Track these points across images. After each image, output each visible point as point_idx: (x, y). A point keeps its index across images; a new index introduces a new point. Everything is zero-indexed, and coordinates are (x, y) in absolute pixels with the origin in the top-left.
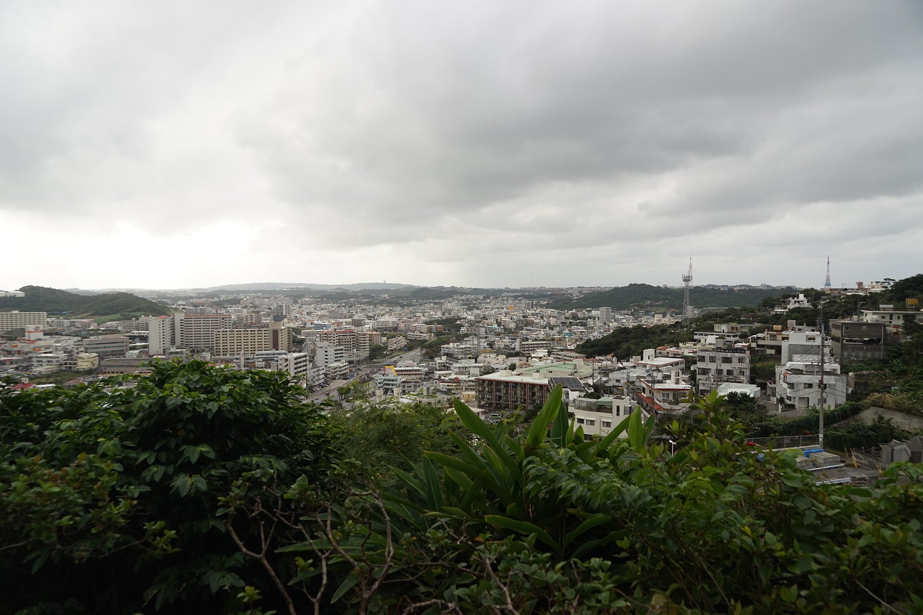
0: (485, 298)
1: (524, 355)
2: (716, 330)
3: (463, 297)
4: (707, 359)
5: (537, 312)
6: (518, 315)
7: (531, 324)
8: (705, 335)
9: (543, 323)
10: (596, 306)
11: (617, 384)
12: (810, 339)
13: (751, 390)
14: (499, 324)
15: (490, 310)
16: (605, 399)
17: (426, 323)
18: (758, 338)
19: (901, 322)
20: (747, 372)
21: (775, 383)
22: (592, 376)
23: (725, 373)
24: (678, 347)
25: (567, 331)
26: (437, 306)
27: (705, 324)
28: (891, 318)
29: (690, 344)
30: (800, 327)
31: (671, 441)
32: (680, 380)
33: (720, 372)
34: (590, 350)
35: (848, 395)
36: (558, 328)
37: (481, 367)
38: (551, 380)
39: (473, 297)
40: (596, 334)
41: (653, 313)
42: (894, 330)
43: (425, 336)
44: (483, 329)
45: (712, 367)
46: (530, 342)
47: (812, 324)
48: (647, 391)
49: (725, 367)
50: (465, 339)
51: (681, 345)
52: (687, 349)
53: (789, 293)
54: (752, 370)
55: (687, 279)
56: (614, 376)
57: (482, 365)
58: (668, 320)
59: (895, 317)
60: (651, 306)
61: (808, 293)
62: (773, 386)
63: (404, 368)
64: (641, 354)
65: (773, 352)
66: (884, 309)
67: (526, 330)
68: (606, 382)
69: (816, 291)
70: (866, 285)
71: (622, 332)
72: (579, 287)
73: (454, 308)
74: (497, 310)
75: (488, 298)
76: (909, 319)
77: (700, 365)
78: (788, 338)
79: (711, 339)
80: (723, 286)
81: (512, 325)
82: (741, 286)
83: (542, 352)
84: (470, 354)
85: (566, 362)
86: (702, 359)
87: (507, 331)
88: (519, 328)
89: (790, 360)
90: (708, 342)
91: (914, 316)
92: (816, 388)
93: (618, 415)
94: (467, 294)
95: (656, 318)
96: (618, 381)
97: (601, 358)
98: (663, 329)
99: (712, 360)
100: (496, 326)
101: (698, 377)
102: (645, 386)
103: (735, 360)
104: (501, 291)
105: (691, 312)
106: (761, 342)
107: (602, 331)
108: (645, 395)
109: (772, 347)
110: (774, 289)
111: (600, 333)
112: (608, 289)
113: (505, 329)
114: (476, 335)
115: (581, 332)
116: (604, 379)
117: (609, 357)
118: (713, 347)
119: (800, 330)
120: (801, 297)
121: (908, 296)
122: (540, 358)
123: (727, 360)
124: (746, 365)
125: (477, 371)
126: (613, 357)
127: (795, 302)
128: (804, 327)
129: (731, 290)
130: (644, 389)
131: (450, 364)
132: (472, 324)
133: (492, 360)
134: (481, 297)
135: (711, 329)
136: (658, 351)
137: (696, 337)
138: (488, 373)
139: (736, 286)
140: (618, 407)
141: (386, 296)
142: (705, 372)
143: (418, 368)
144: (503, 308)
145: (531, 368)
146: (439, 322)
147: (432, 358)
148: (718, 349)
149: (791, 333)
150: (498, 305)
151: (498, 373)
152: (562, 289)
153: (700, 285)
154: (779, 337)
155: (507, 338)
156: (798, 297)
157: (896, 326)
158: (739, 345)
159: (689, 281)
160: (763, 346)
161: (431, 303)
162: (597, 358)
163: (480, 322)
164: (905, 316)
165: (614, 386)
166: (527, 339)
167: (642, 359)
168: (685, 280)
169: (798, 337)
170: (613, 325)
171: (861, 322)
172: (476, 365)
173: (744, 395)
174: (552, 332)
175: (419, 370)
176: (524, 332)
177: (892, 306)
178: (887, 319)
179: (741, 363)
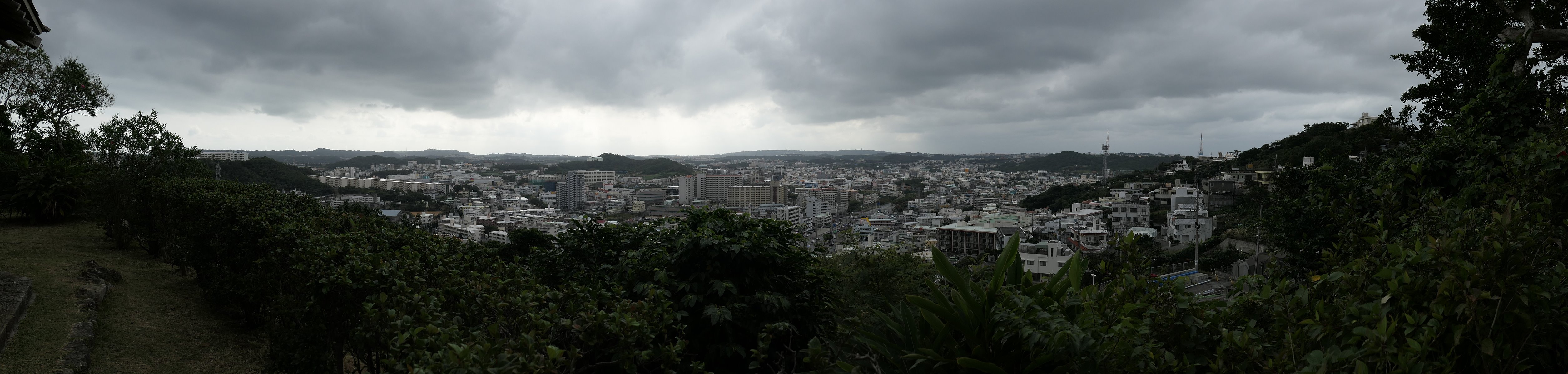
0: (945, 162)
1: (976, 209)
2: (1126, 187)
3: (927, 162)
4: (1120, 210)
5: (988, 174)
6: (972, 176)
7: (983, 183)
8: (1118, 191)
9: (992, 183)
10: (1035, 169)
11: (1051, 231)
12: (1189, 193)
13: (1150, 232)
14: (957, 184)
15: (949, 172)
16: (1042, 243)
17: (896, 183)
18: (1155, 193)
19: (1244, 180)
20: (1148, 219)
21: (1166, 226)
22: (1032, 225)
23: (1132, 220)
24: (1098, 200)
25: (1012, 189)
26: (905, 169)
27: (1118, 183)
28: (1238, 178)
29: (1107, 199)
30: (1183, 184)
31: (1092, 274)
32: (1100, 227)
33: (1128, 219)
34: (1030, 204)
35: (1213, 231)
36: (1005, 187)
37: (941, 219)
38: (999, 229)
39: (935, 161)
40: (1035, 191)
41: (1080, 174)
42: (1240, 186)
43: (896, 194)
44: (943, 188)
45: (1123, 215)
46: (982, 198)
47: (1191, 182)
48: (1075, 236)
49: (1132, 215)
50: (928, 196)
51: (1100, 199)
52: (1105, 203)
53: (1176, 159)
54: (1151, 217)
55: (1105, 148)
56: (1049, 224)
57: (942, 217)
58: (1091, 180)
59: (1240, 177)
60: (1078, 169)
61: (1189, 160)
62: (1165, 228)
63: (877, 220)
64: (1070, 207)
65: (1165, 203)
66: (1234, 171)
67: (979, 188)
68: (1043, 230)
69: (1194, 158)
70: (1224, 155)
71: (1056, 189)
72: (1022, 154)
73: (919, 170)
74: (955, 172)
75: (948, 162)
76: (1248, 178)
77: (1115, 214)
78: (1175, 193)
79: (1123, 194)
80: (1131, 154)
81: (967, 185)
82: (1143, 154)
83: (991, 207)
84: (932, 208)
85: (1012, 214)
86: (1116, 210)
87: (963, 190)
88: (973, 186)
89: (1177, 208)
90: (1120, 197)
91: (1251, 176)
92: (1193, 228)
93: (1052, 255)
94: (930, 159)
95: (1081, 179)
96: (1052, 229)
97: (1039, 211)
98: (1086, 187)
99: (1123, 210)
100: (954, 185)
101: (1113, 224)
102: (1073, 232)
103: (1139, 210)
104: (958, 157)
105: (1109, 174)
106: (1157, 196)
107: (1040, 189)
108: (1073, 239)
109: (1164, 199)
110: (1166, 157)
111: (1039, 190)
112: (1044, 156)
113: (962, 188)
114: (937, 193)
115: (1024, 190)
116: (1042, 227)
117: (1045, 210)
118: (1123, 200)
119: (1183, 186)
120: (1184, 162)
121: (1248, 163)
122: (990, 211)
123: (1134, 210)
124: (1147, 214)
125: (938, 223)
126: (1048, 209)
127: (1180, 166)
128: (1186, 184)
129: (1136, 157)
130: (1072, 234)
131: (916, 216)
132: (934, 184)
133: (951, 213)
134: (942, 162)
135: (1121, 187)
136: (1083, 204)
137: (1111, 193)
138: (947, 224)
139: (1140, 154)
140: (1052, 250)
141: (863, 160)
142: (1118, 219)
143: (889, 220)
144: (960, 171)
145: (983, 219)
146: (906, 182)
147: (900, 212)
148: (1127, 202)
149: (1177, 189)
150: (956, 168)
151: (955, 224)
152: (1008, 155)
153: (1114, 153)
154: (1170, 192)
155: (963, 195)
156: (1182, 163)
157: (1241, 183)
158: (1142, 198)
159: (1106, 149)
160: (1159, 199)
161: (900, 166)
162: (1036, 210)
163: (941, 182)
164: (1246, 176)
165: (1049, 233)
166: (979, 196)
167: (1071, 211)
168: (1104, 149)
169: (1182, 191)
170: (1049, 184)
171: (1221, 180)
172: (937, 217)
173: (1146, 236)
174: (1000, 190)
175: (890, 221)
176: (977, 190)
177: (1238, 169)
178: (1236, 178)
179: (1143, 212)
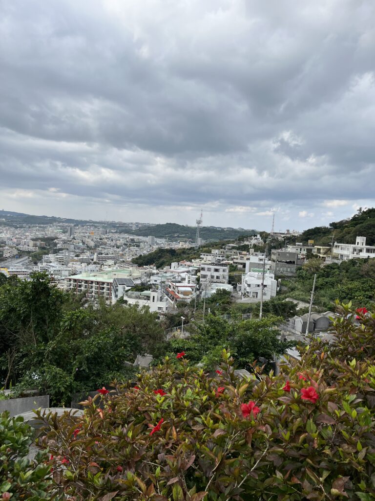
0: (75, 226)
1: (98, 264)
2: (213, 252)
3: (61, 224)
4: (206, 269)
5: (109, 237)
6: (96, 237)
7: (105, 244)
8: (207, 255)
9: (113, 243)
10: (146, 235)
11: (154, 283)
12: (261, 260)
13: (228, 287)
14: (84, 243)
15: (79, 232)
16: (146, 292)
17: (33, 240)
18: (234, 258)
19: (305, 252)
20: (227, 278)
21: (241, 284)
22: (140, 278)
23: (215, 277)
24: (191, 261)
25: (127, 250)
26: (41, 229)
27: (207, 249)
28: (301, 250)
29: (198, 260)
30: (257, 253)
31: (182, 317)
32: (191, 282)
33: (212, 277)
34: (141, 262)
35: (277, 292)
36: (122, 247)
37: (70, 270)
38: (115, 280)
39: (67, 224)
40: (145, 252)
41: (179, 241)
42: (302, 257)
43: (31, 248)
44: (73, 246)
45: (209, 274)
46: (103, 255)
47: (263, 251)
48: (172, 287)
49: (216, 274)
50: (60, 252)
51: (193, 260)
52: (196, 264)
53: (253, 234)
54: (230, 277)
55: (199, 222)
56: (153, 278)
57: (70, 269)
58: (187, 246)
59: (303, 249)
60: (178, 237)
61: (262, 234)
62: (240, 285)
63: (15, 270)
64: (170, 265)
65: (240, 266)
66: (299, 245)
67: (102, 248)
68: (149, 281)
69: (266, 233)
70: (291, 231)
71: (161, 251)
72: (136, 223)
73: (51, 231)
74: (83, 234)
75: (78, 225)
76: (309, 251)
77: (202, 272)
78: (249, 259)
79: (210, 258)
80: (219, 228)
81: (92, 244)
82: (228, 228)
83: (111, 262)
84: (63, 262)
85: (125, 269)
86: (203, 269)
87: (89, 248)
88: (96, 246)
89: (250, 271)
90: (208, 259)
91: (311, 250)
92: (261, 287)
93: (153, 301)
94: (63, 222)
95: (180, 245)
96: (155, 281)
97: (147, 267)
98: (184, 251)
99: (209, 270)
100: (81, 244)
101: (201, 279)
102: (170, 284)
103: (221, 270)
104: (86, 222)
105: (200, 242)
106: (235, 261)
107: (149, 250)
108: (170, 290)
109: (241, 264)
110: (246, 231)
111: (148, 251)
112: (153, 225)
114: (68, 249)
115: (136, 251)
117: (152, 266)
118: (210, 262)
119: (256, 255)
120: (259, 236)
121: (309, 239)
122: (110, 266)
123: (216, 270)
124: (226, 274)
125: (67, 273)
126: (154, 266)
127: (255, 239)
128: (258, 253)
129: (222, 231)
130: (170, 286)
131: (48, 268)
132: (65, 242)
133: (78, 266)
134: (73, 225)
135: (210, 252)
136: (180, 264)
137: (201, 256)
138: (75, 274)
139: (225, 228)
140: (154, 297)
141: (4, 219)
142: (205, 276)
143: (25, 270)
144: (87, 233)
145: (104, 272)
146: (43, 239)
147: (36, 263)
148: (213, 264)
149: (251, 257)
150: (84, 231)
151: (81, 275)
152: (125, 224)
153: (206, 226)
154: (245, 258)
155: (88, 252)
156: (257, 236)
157: (303, 255)
158: (224, 262)
159: (200, 223)
160: (237, 263)
161: (37, 226)
162: (144, 267)
163: (71, 241)
164: (307, 249)
165: (153, 284)
166: (102, 254)
167: (170, 268)
168: (197, 223)
169: (255, 258)
170: (155, 247)
171: (286, 251)
172: (66, 269)
173: (224, 290)
174: (118, 250)
175: (26, 272)
176: (100, 249)
177: (301, 244)
178: (299, 251)
179: (224, 272)
